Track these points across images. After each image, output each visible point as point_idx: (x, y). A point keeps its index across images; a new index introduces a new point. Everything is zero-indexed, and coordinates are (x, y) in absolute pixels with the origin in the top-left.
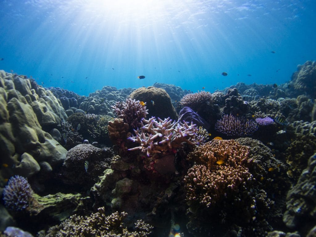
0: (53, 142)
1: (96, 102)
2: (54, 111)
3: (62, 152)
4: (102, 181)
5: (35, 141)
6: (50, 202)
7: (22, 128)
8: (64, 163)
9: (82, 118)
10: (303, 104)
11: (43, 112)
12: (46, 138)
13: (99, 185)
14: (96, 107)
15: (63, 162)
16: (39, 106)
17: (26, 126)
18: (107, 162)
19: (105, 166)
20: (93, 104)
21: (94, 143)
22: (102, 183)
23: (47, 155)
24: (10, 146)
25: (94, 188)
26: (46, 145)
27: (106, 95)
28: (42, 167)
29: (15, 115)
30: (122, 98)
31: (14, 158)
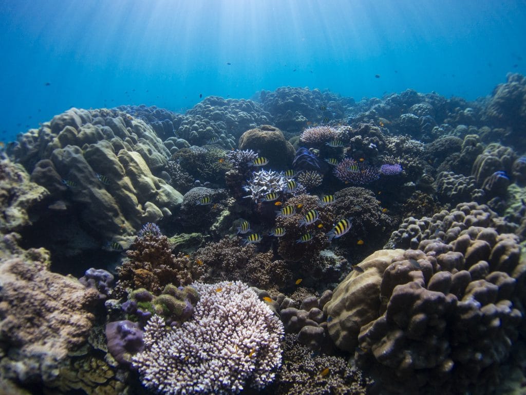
0: (168, 188)
1: (199, 126)
2: (157, 149)
3: (179, 197)
4: (220, 221)
5: (154, 190)
6: (178, 241)
7: (140, 180)
8: (183, 207)
9: (190, 155)
10: (468, 149)
11: (148, 155)
12: (161, 185)
13: (217, 224)
14: (199, 133)
15: (181, 206)
16: (144, 149)
17: (143, 176)
18: (222, 204)
19: (221, 207)
20: (196, 129)
21: (206, 183)
22: (220, 223)
23: (166, 201)
24: (134, 198)
25: (213, 227)
26: (163, 192)
27: (211, 113)
28: (164, 212)
29: (131, 167)
30: (233, 117)
31: (139, 208)
